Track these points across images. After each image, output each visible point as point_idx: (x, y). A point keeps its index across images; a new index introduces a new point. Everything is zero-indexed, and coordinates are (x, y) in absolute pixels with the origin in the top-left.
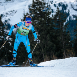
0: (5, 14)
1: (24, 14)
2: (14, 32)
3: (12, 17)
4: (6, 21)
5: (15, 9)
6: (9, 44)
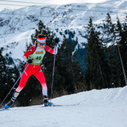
0: (5, 47)
1: (27, 46)
2: (17, 67)
3: (13, 49)
4: (7, 55)
5: (16, 41)
6: (13, 80)
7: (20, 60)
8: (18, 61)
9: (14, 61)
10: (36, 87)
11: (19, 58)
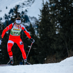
0: (21, 5)
1: (43, 4)
2: (33, 25)
3: (29, 7)
4: (23, 13)
6: (28, 38)
7: (35, 18)
8: (33, 19)
9: (30, 20)
10: (51, 46)
11: (35, 16)
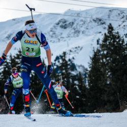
7: (83, 67)
8: (81, 67)
9: (77, 68)
10: (102, 96)
11: (83, 64)
